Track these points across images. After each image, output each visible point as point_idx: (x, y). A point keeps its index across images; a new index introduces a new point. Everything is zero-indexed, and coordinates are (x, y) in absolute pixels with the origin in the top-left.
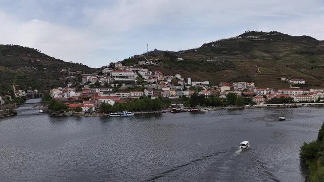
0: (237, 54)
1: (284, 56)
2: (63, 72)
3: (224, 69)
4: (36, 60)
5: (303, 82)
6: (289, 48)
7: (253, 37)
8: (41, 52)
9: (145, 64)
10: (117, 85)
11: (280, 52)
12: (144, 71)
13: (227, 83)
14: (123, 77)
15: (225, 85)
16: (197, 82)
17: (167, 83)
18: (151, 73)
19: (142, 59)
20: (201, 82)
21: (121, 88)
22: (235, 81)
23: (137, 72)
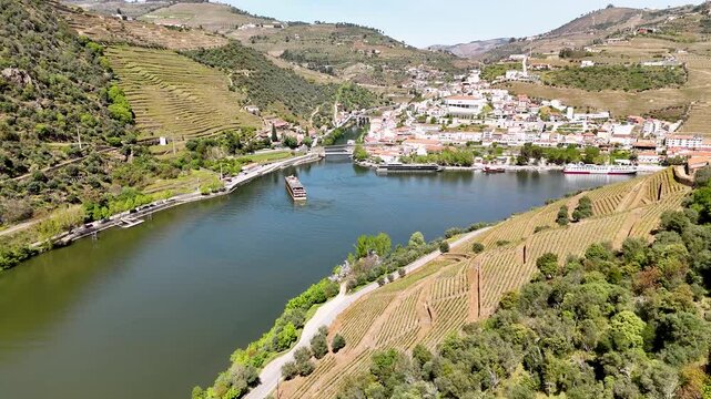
2: (408, 74)
3: (659, 87)
4: (373, 52)
8: (384, 34)
9: (514, 77)
12: (500, 95)
13: (639, 118)
14: (463, 106)
15: (634, 121)
16: (584, 115)
17: (525, 116)
18: (510, 97)
19: (516, 66)
20: (591, 116)
21: (450, 126)
22: (654, 115)
23: (488, 95)
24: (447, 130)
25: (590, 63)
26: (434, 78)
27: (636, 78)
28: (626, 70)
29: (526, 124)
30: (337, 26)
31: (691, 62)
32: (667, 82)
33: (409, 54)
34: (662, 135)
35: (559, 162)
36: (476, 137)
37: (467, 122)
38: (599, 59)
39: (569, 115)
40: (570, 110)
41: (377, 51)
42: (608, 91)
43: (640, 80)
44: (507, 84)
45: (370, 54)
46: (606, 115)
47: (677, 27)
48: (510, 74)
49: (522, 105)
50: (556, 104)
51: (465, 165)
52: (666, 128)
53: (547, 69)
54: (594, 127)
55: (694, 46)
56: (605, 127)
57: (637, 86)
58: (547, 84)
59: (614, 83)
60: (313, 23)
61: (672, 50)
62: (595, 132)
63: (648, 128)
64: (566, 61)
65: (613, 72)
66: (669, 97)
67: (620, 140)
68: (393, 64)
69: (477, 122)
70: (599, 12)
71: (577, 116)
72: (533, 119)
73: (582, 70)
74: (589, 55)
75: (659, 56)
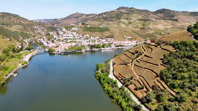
0: (114, 20)
1: (133, 22)
2: (35, 29)
3: (105, 31)
4: (20, 22)
5: (131, 38)
6: (136, 17)
7: (123, 10)
8: (21, 17)
9: (75, 29)
10: (66, 40)
11: (132, 19)
12: (75, 34)
14: (68, 37)
15: (104, 39)
16: (94, 38)
17: (83, 38)
18: (77, 34)
19: (73, 27)
20: (96, 38)
21: (68, 42)
22: (108, 37)
23: (72, 34)
24: (68, 43)
25: (89, 26)
28: (97, 28)
29: (85, 40)
33: (31, 23)
34: (112, 41)
36: (75, 44)
37: (71, 40)
39: (91, 38)
41: (21, 22)
42: (96, 32)
45: (19, 22)
48: (73, 29)
49: (81, 36)
50: (87, 35)
51: (80, 50)
53: (81, 27)
54: (98, 40)
56: (100, 40)
57: (101, 31)
58: (83, 31)
63: (109, 40)
64: (84, 26)
65: (95, 28)
66: (108, 33)
68: (29, 25)
69: (73, 40)
73: (88, 28)
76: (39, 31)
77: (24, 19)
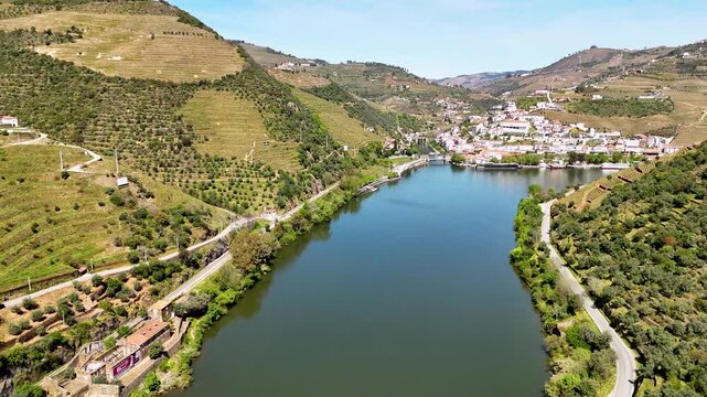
2: (440, 105)
4: (405, 87)
8: (409, 72)
12: (538, 120)
13: (642, 136)
14: (515, 128)
15: (639, 138)
16: (602, 134)
17: (561, 134)
18: (547, 121)
19: (543, 99)
20: (608, 134)
21: (509, 141)
22: (653, 133)
23: (530, 120)
25: (599, 97)
26: (461, 109)
27: (636, 108)
28: (627, 102)
29: (564, 140)
30: (366, 64)
31: (676, 96)
32: (659, 111)
33: (434, 89)
34: (661, 146)
35: (596, 163)
36: (530, 148)
37: (520, 138)
38: (605, 94)
39: (592, 134)
40: (592, 130)
41: (407, 87)
42: (616, 117)
43: (639, 109)
44: (540, 112)
45: (401, 89)
46: (619, 134)
47: (658, 68)
48: (541, 105)
49: (557, 127)
50: (581, 126)
51: (532, 165)
52: (663, 142)
53: (568, 101)
54: (612, 142)
55: (674, 84)
56: (620, 141)
57: (637, 114)
58: (570, 112)
59: (620, 111)
60: (345, 63)
61: (658, 87)
62: (615, 144)
63: (651, 142)
64: (580, 96)
65: (618, 103)
66: (662, 121)
67: (632, 150)
68: (425, 97)
69: (528, 138)
70: (584, 52)
71: (598, 135)
72: (567, 136)
73: (594, 102)
74: (596, 90)
75: (648, 92)
76: (449, 113)
77: (416, 78)
